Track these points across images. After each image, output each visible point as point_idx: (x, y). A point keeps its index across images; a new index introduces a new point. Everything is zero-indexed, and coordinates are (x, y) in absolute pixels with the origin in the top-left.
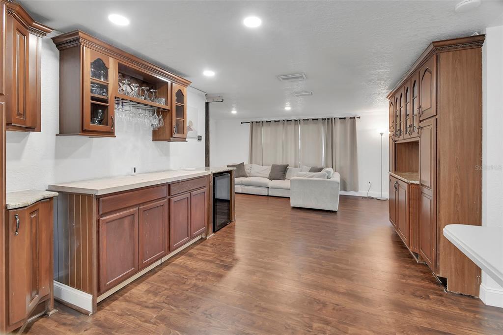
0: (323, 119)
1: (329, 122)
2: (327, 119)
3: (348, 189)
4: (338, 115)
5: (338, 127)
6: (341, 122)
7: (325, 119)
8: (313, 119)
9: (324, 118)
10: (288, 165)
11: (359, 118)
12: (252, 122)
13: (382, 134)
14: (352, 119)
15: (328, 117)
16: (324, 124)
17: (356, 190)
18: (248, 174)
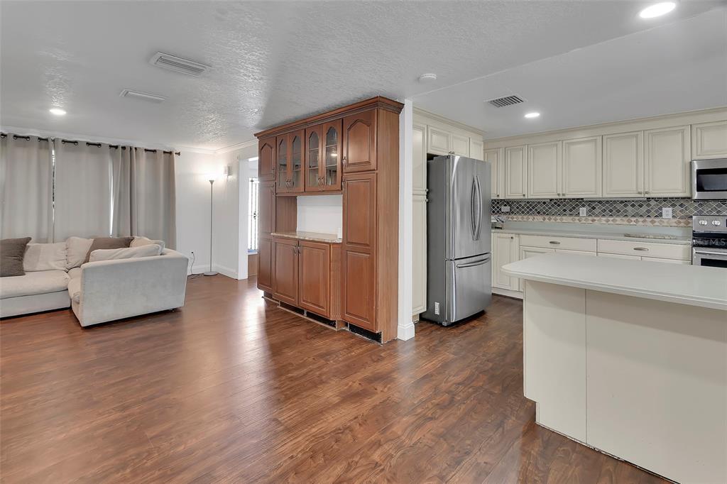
0: (111, 146)
1: (124, 153)
2: (119, 148)
4: (142, 145)
5: (142, 166)
6: (147, 157)
7: (116, 147)
8: (88, 144)
9: (114, 144)
10: (30, 239)
11: (179, 154)
13: (212, 182)
14: (168, 155)
15: (123, 145)
16: (112, 155)
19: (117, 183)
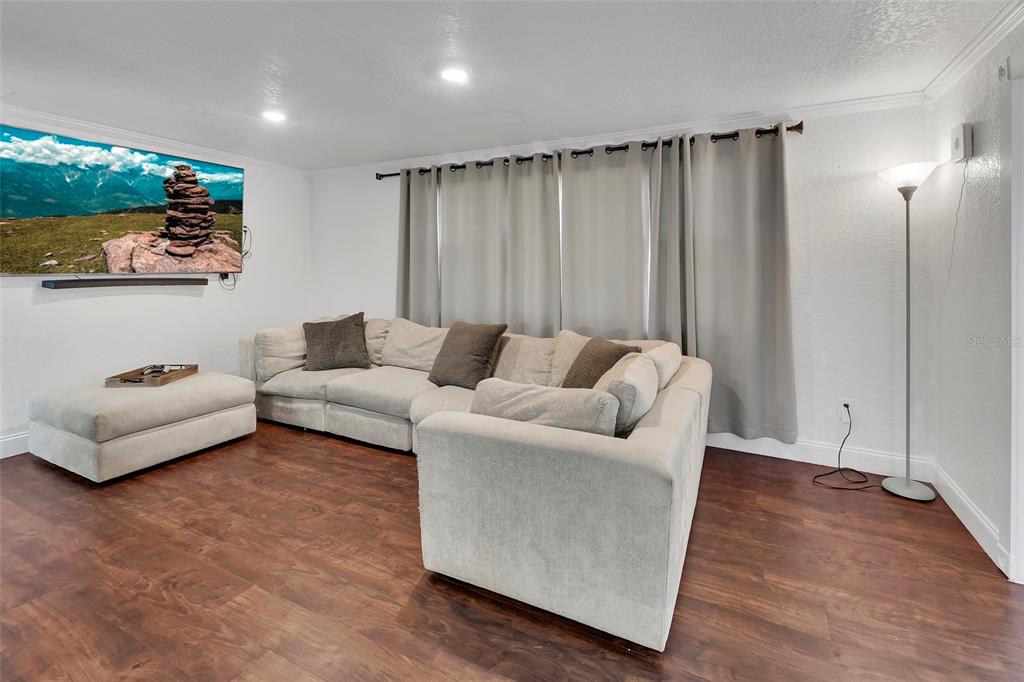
0: (645, 145)
1: (669, 154)
2: (660, 144)
3: (749, 431)
4: (706, 125)
5: (707, 177)
6: (719, 154)
7: (655, 145)
8: (608, 149)
9: (650, 141)
11: (799, 128)
12: (408, 173)
13: (907, 191)
14: (768, 137)
15: (666, 138)
16: (649, 163)
17: (785, 435)
18: (374, 357)
19: (655, 215)
